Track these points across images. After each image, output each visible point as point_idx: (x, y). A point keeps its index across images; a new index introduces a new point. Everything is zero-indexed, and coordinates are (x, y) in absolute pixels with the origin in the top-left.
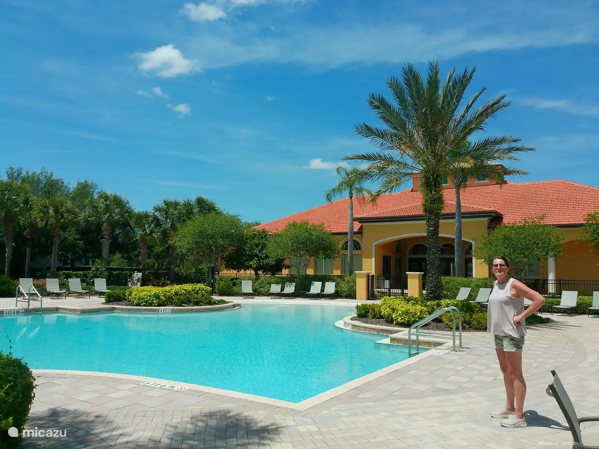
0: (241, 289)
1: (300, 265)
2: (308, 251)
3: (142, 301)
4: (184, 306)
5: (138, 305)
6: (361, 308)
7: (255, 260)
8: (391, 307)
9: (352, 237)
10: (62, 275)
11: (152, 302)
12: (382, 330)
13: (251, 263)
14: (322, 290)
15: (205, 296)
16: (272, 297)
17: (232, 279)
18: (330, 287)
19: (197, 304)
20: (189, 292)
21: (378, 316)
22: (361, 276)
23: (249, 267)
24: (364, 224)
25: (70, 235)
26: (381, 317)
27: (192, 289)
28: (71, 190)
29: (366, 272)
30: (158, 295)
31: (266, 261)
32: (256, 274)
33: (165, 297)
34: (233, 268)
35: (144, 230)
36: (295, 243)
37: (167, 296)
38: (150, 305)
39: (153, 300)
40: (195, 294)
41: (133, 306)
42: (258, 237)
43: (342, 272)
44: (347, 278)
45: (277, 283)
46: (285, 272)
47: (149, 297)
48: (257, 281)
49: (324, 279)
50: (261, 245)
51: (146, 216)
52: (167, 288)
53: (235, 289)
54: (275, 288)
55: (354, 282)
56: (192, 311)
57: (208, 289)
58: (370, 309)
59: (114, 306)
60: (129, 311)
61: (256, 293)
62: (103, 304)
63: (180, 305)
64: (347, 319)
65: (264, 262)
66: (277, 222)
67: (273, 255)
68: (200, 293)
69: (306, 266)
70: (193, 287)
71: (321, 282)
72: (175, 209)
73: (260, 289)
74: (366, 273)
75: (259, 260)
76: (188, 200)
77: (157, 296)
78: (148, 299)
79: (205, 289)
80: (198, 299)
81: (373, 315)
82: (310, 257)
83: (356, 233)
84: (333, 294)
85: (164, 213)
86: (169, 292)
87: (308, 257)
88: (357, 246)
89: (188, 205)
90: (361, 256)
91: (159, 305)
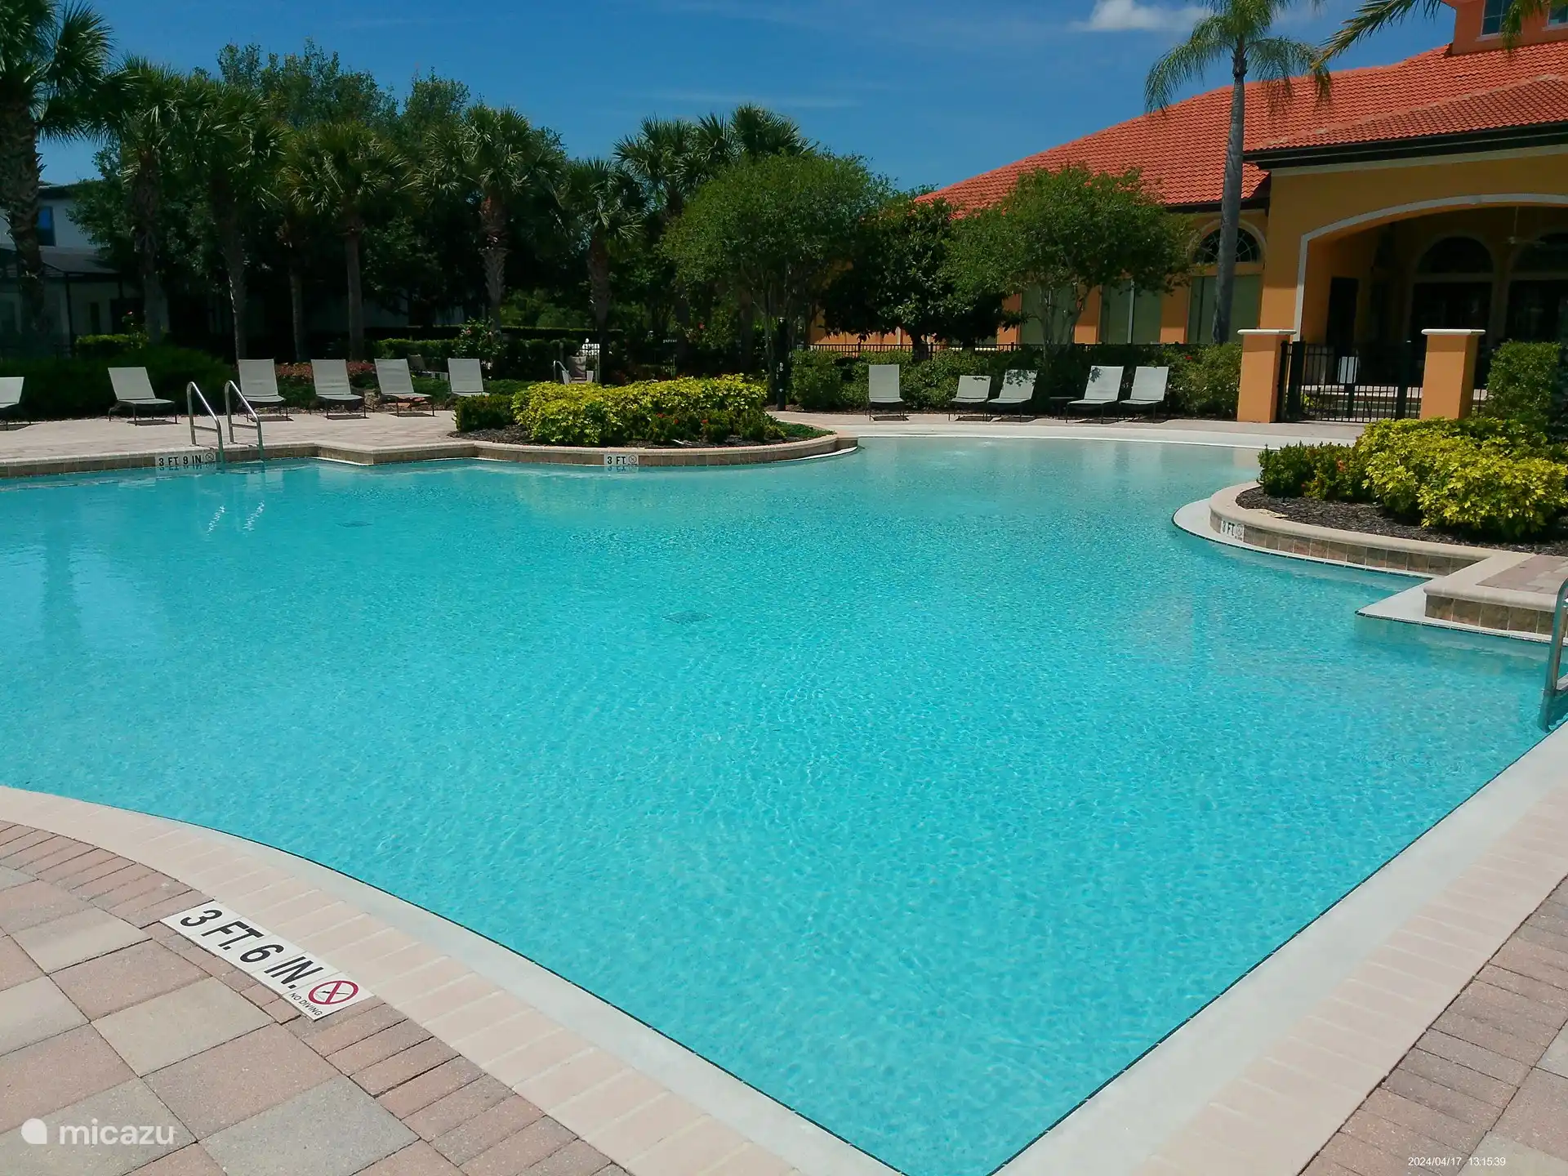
0: (866, 391)
1: (1053, 314)
2: (1080, 267)
3: (554, 429)
4: (679, 446)
5: (543, 440)
6: (1282, 460)
7: (911, 299)
8: (1414, 461)
9: (1234, 218)
10: (387, 351)
11: (582, 431)
12: (1374, 553)
13: (899, 310)
14: (1125, 392)
15: (745, 414)
16: (961, 416)
17: (841, 362)
18: (1151, 384)
19: (719, 439)
20: (697, 401)
21: (1348, 492)
22: (1260, 343)
23: (894, 323)
24: (1278, 173)
25: (399, 238)
26: (1364, 496)
27: (704, 392)
28: (401, 110)
29: (1278, 331)
30: (599, 410)
31: (949, 301)
32: (917, 343)
33: (624, 418)
34: (847, 327)
35: (595, 217)
36: (1038, 240)
37: (629, 415)
38: (578, 441)
39: (585, 426)
40: (713, 407)
41: (529, 443)
42: (922, 228)
43: (1188, 335)
44: (1210, 353)
45: (981, 372)
46: (1006, 338)
47: (571, 418)
48: (918, 366)
49: (1130, 358)
50: (930, 253)
51: (597, 174)
52: (631, 390)
53: (851, 391)
54: (972, 388)
55: (1235, 364)
56: (701, 462)
57: (754, 393)
58: (1318, 465)
59: (477, 443)
60: (517, 458)
61: (913, 402)
62: (451, 435)
63: (668, 444)
64: (1225, 500)
65: (940, 306)
66: (986, 182)
67: (967, 281)
68: (730, 404)
69: (1074, 318)
70: (709, 387)
71: (1122, 368)
72: (680, 150)
73: (928, 392)
74: (1278, 336)
75: (923, 300)
76: (713, 118)
77: (597, 415)
78: (570, 422)
79: (745, 392)
80: (721, 424)
81: (1329, 487)
82: (1089, 286)
83: (1247, 204)
84: (1160, 402)
85: (647, 162)
86: (635, 401)
87: (1082, 288)
88: (1247, 248)
89: (712, 131)
90: (1257, 283)
91: (604, 443)
